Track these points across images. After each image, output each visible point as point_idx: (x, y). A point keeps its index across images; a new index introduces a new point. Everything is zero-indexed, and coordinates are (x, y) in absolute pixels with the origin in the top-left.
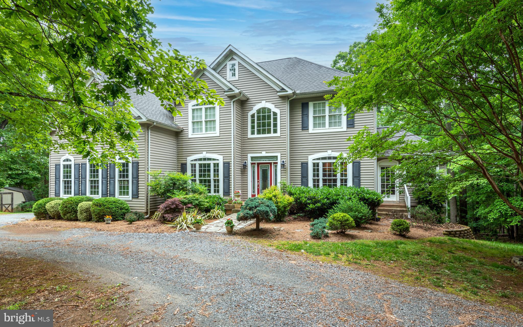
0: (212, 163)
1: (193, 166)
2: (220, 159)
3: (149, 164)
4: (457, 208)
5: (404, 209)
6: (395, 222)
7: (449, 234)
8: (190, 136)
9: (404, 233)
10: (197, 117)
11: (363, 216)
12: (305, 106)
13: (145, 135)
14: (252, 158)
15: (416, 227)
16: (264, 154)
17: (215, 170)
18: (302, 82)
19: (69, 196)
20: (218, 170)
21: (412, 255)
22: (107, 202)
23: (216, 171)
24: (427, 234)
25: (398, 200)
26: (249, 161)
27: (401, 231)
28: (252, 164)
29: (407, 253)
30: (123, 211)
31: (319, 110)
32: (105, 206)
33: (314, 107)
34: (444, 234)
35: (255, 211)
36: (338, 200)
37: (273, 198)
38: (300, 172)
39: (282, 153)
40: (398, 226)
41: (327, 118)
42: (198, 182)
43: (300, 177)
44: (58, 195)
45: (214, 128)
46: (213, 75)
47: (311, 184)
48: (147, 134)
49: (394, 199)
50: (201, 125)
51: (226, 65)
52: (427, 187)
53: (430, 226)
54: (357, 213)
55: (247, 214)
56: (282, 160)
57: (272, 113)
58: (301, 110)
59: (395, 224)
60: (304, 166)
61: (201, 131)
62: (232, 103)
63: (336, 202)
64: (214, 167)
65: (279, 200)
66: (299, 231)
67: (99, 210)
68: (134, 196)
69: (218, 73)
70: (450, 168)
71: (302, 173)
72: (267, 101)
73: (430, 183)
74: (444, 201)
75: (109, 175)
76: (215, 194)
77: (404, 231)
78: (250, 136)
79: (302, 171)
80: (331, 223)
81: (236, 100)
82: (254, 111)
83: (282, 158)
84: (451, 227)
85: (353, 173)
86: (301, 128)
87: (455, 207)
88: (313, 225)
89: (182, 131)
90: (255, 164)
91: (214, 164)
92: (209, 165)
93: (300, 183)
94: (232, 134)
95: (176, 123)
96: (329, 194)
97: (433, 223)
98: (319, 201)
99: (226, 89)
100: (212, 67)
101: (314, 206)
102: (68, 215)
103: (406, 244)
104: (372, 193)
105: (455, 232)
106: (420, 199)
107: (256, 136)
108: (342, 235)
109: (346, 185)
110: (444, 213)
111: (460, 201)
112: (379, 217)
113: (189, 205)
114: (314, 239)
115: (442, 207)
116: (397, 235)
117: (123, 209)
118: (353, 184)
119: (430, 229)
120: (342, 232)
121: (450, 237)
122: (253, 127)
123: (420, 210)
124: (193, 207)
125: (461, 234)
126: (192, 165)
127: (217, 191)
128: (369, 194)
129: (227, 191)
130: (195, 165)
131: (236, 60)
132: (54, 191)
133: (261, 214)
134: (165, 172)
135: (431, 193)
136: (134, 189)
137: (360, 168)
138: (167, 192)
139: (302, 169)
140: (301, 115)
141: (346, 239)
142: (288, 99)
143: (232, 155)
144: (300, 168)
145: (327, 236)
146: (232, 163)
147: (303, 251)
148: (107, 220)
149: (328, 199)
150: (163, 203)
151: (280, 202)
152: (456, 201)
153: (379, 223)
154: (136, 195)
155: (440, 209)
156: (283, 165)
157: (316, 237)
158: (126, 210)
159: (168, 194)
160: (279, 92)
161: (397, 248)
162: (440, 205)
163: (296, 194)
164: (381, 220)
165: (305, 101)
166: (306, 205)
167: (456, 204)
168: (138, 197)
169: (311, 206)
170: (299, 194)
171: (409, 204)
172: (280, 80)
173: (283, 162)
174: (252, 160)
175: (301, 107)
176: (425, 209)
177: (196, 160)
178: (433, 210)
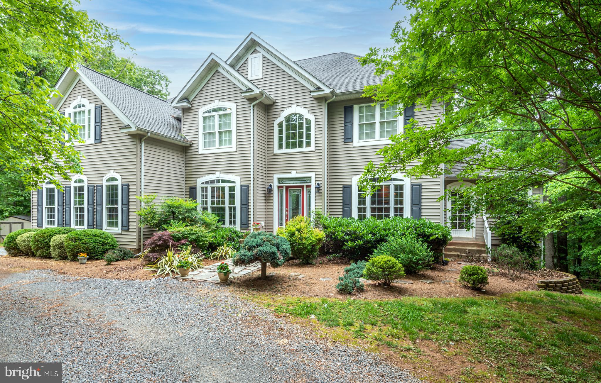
0: (227, 185)
1: (204, 190)
2: (237, 181)
3: (143, 187)
4: (554, 247)
5: (483, 249)
6: (467, 269)
7: (546, 286)
8: (201, 152)
9: (479, 286)
10: (209, 126)
11: (420, 260)
12: (348, 110)
13: (137, 150)
14: (280, 180)
15: (497, 275)
16: (294, 174)
17: (230, 195)
18: (346, 79)
19: (52, 227)
20: (234, 195)
21: (488, 328)
22: (84, 235)
23: (232, 196)
24: (513, 285)
25: (474, 236)
26: (276, 184)
27: (474, 283)
28: (279, 187)
29: (479, 325)
30: (107, 247)
31: (367, 116)
32: (81, 240)
33: (360, 112)
34: (539, 286)
35: (255, 252)
36: (387, 235)
37: (296, 232)
38: (341, 198)
39: (317, 173)
40: (470, 275)
41: (377, 126)
42: (210, 210)
43: (342, 204)
44: (41, 225)
45: (230, 140)
46: (228, 72)
47: (355, 214)
48: (139, 147)
49: (468, 235)
50: (214, 137)
51: (247, 60)
52: (515, 220)
53: (518, 274)
54: (410, 256)
55: (245, 256)
56: (317, 182)
57: (304, 120)
58: (343, 116)
59: (466, 272)
60: (347, 190)
61: (214, 145)
62: (252, 108)
63: (384, 238)
64: (230, 191)
65: (304, 236)
66: (324, 280)
67: (73, 245)
68: (124, 228)
69: (237, 71)
70: (547, 194)
71: (343, 200)
72: (298, 104)
73: (519, 213)
74: (539, 240)
75: (95, 201)
76: (231, 226)
77: (479, 283)
78: (276, 151)
79: (343, 197)
80: (369, 270)
81: (257, 104)
82: (282, 118)
83: (317, 179)
84: (549, 275)
85: (412, 200)
86: (343, 140)
87: (551, 245)
88: (347, 271)
89: (191, 146)
90: (282, 187)
91: (230, 187)
92: (223, 189)
93: (341, 213)
94: (252, 149)
95: (184, 135)
96: (376, 228)
97: (522, 270)
98: (360, 238)
99: (244, 89)
100: (228, 62)
101: (354, 244)
102: (40, 251)
103: (480, 306)
104: (436, 226)
105: (555, 283)
106: (505, 235)
107: (284, 150)
108: (385, 288)
109: (402, 216)
110: (539, 255)
111: (559, 237)
112: (447, 259)
113: (183, 241)
114: (342, 294)
115: (536, 246)
116: (469, 288)
117: (106, 245)
118: (412, 214)
119: (518, 278)
120: (385, 284)
121: (547, 292)
122: (280, 139)
123: (505, 252)
124: (188, 243)
125: (563, 286)
126: (203, 188)
127: (232, 222)
128: (432, 229)
129: (244, 222)
130: (206, 188)
131: (259, 52)
132: (36, 221)
133: (263, 256)
134: (161, 198)
135: (520, 229)
136: (125, 219)
137: (420, 192)
138: (164, 224)
139: (343, 194)
140: (343, 122)
141: (389, 295)
142: (326, 101)
143: (252, 176)
144: (342, 192)
145: (361, 290)
146: (252, 186)
147: (313, 316)
148: (81, 259)
149: (374, 235)
150: (149, 238)
151: (306, 239)
152: (553, 238)
153: (446, 267)
154: (126, 227)
155: (533, 250)
156: (318, 189)
157: (344, 291)
158: (111, 246)
159: (164, 226)
160: (313, 91)
161: (466, 312)
162: (533, 245)
163: (330, 227)
164: (450, 264)
165: (348, 104)
166: (343, 242)
167: (554, 241)
168: (129, 229)
169: (350, 244)
170: (335, 227)
171: (489, 243)
172: (319, 78)
173: (318, 184)
174: (279, 183)
175: (343, 113)
176: (511, 250)
177: (207, 182)
178: (521, 251)
